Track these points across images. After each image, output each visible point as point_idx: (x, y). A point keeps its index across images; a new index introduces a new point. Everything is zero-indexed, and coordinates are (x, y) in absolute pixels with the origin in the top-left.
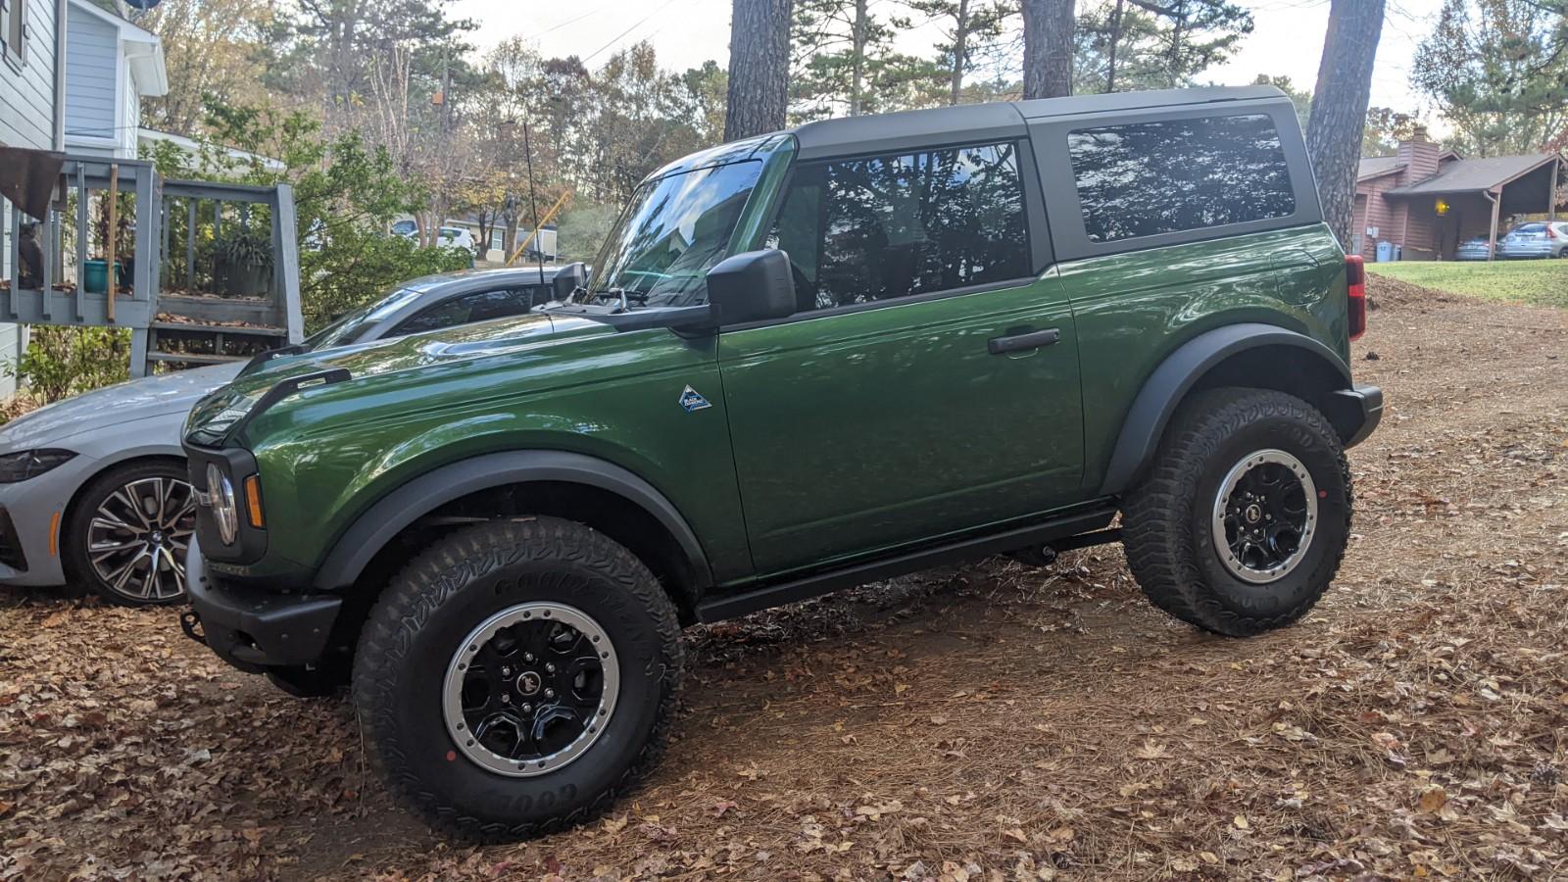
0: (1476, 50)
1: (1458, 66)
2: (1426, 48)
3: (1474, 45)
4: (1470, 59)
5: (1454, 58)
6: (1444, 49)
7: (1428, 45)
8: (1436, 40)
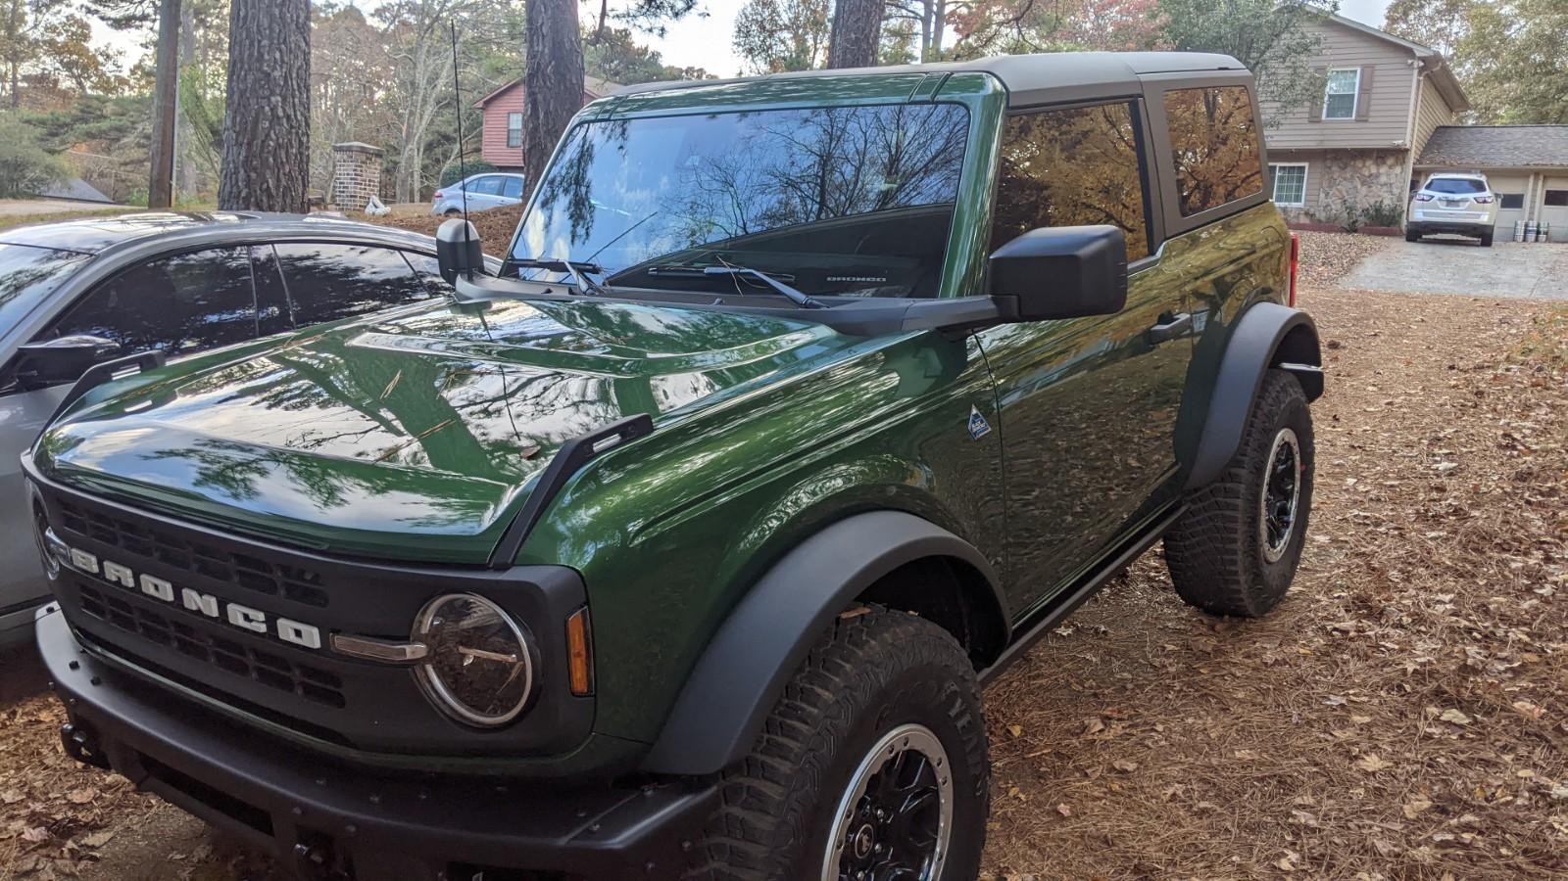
0: (787, 22)
1: (771, 35)
2: (746, 17)
3: (785, 18)
4: (781, 30)
5: (768, 27)
6: (760, 19)
7: (748, 13)
8: (753, 9)
